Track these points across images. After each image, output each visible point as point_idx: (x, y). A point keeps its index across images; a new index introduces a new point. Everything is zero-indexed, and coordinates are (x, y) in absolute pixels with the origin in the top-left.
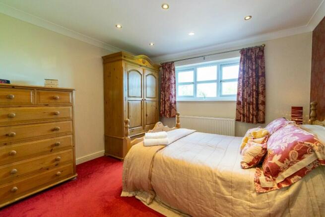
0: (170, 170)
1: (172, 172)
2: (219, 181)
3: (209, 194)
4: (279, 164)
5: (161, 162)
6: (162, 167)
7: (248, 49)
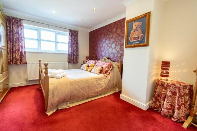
0: (80, 83)
1: (81, 84)
2: (97, 80)
3: (95, 85)
4: (108, 70)
5: (75, 82)
6: (76, 84)
7: (73, 31)
